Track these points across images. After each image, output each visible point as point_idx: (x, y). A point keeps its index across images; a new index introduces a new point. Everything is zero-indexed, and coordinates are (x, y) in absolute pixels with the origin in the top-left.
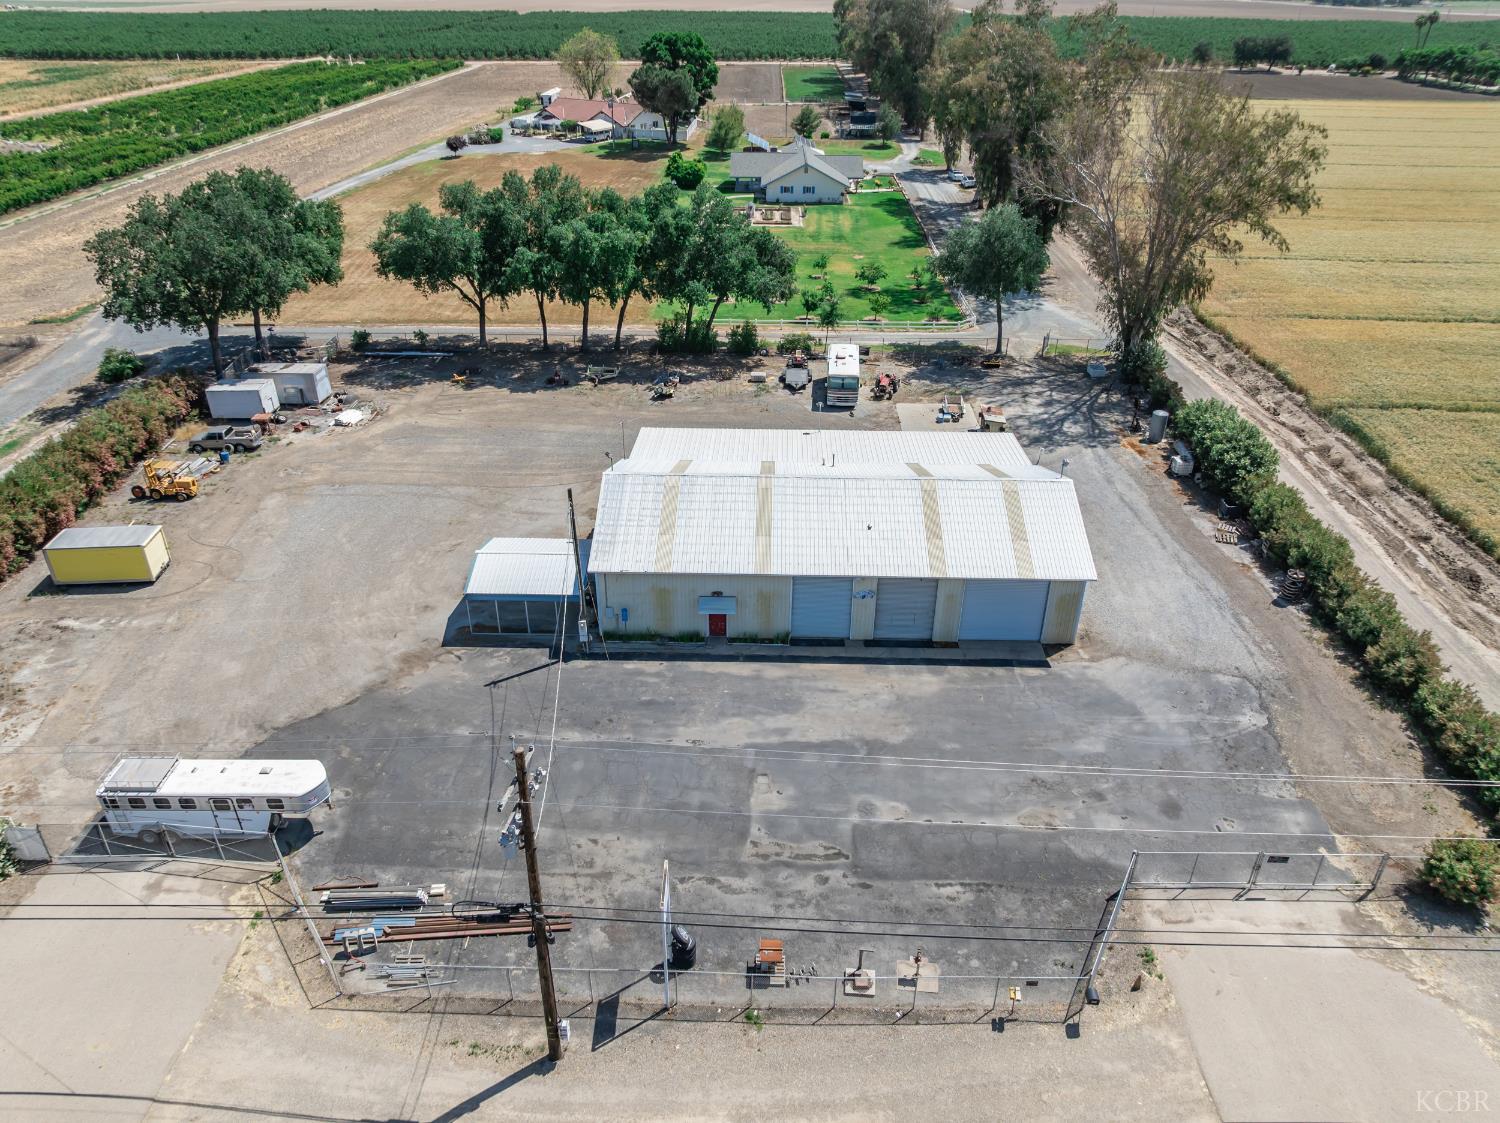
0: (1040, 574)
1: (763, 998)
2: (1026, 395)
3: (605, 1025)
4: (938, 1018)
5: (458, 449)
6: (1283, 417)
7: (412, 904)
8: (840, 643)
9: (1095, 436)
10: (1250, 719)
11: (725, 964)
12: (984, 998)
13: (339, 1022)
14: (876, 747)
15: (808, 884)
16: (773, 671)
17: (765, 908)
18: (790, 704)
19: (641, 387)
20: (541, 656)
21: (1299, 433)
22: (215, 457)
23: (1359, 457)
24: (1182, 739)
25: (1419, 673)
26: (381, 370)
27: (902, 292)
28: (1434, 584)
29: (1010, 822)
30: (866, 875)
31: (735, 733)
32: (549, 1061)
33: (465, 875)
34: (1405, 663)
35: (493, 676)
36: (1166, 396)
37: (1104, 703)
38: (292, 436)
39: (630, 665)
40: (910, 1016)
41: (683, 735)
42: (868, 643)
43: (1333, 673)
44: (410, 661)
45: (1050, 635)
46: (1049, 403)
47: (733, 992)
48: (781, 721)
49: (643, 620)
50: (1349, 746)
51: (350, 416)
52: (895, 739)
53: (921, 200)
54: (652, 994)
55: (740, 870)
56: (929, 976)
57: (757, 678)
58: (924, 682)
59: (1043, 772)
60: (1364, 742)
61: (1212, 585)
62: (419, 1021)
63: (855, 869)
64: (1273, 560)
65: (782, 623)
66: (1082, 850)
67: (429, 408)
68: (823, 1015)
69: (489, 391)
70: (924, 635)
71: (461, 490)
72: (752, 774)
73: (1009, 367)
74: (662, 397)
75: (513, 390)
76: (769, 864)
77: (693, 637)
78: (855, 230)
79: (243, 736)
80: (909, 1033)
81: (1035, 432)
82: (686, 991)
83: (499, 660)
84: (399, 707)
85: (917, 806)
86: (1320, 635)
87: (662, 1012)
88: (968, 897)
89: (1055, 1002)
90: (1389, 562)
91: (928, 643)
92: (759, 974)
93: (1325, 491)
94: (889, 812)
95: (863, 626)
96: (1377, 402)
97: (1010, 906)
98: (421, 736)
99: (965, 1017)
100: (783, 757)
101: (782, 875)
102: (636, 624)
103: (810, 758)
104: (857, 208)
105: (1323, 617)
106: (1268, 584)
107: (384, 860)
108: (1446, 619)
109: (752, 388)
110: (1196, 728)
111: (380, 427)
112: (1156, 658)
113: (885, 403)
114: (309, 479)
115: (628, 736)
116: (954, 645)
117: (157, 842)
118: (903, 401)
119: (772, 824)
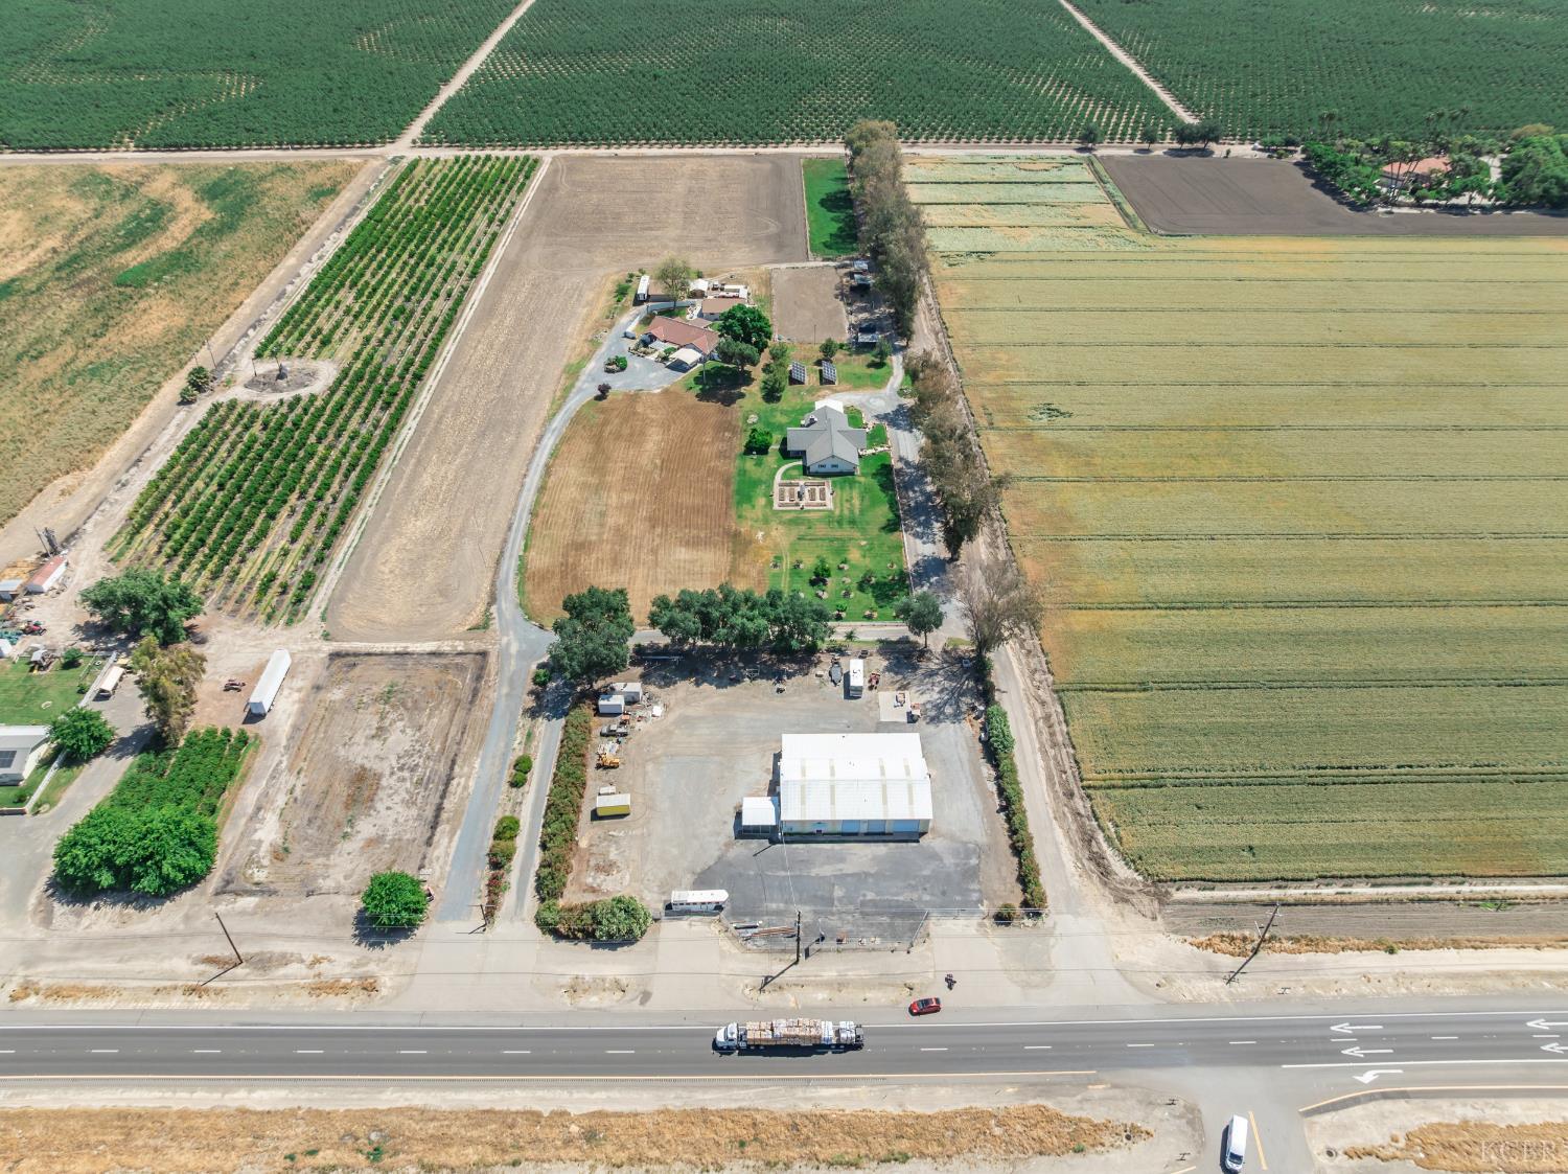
0: (916, 818)
1: (841, 947)
2: (933, 684)
3: (807, 955)
4: (879, 950)
5: (708, 732)
6: (1040, 692)
7: (755, 927)
8: (856, 834)
9: (957, 717)
10: (974, 861)
11: (832, 939)
12: (889, 945)
13: (748, 956)
14: (867, 874)
15: (850, 917)
16: (837, 846)
17: (839, 924)
18: (842, 860)
19: (771, 682)
20: (766, 842)
21: (1043, 703)
22: (615, 739)
23: (1060, 723)
24: (952, 869)
25: (1023, 848)
26: (655, 670)
27: (885, 584)
28: (1056, 798)
29: (901, 898)
30: (864, 914)
31: (827, 871)
32: (796, 963)
33: (766, 918)
34: (1020, 844)
35: (754, 852)
36: (986, 694)
37: (934, 856)
38: (639, 725)
39: (794, 846)
40: (873, 950)
41: (814, 872)
42: (867, 834)
43: (1004, 841)
44: (728, 845)
45: (921, 830)
46: (941, 691)
47: (833, 945)
48: (841, 866)
49: (796, 829)
50: (999, 871)
51: (658, 710)
52: (872, 871)
53: (901, 459)
54: (816, 946)
55: (833, 914)
56: (878, 940)
57: (833, 850)
58: (881, 849)
59: (913, 883)
60: (1004, 869)
61: (979, 803)
62: (766, 956)
63: (861, 913)
64: (1001, 791)
65: (839, 829)
66: (919, 906)
67: (686, 702)
68: (854, 950)
69: (705, 686)
70: (881, 830)
71: (716, 758)
72: (833, 885)
73: (929, 660)
74: (780, 691)
75: (718, 687)
76: (840, 913)
77: (811, 834)
78: (862, 512)
79: (689, 878)
80: (874, 953)
81: (933, 713)
82: (823, 945)
83: (755, 845)
84: (730, 865)
85: (877, 894)
86: (1006, 826)
87: (819, 950)
88: (888, 921)
89: (906, 945)
90: (1045, 787)
91: (883, 834)
92: (840, 941)
93: (1037, 746)
94: (870, 896)
95: (864, 829)
96: (1078, 686)
97: (898, 922)
98: (740, 875)
99: (885, 950)
100: (841, 878)
101: (844, 915)
102: (794, 831)
103: (849, 879)
104: (862, 479)
105: (1009, 820)
106: (998, 802)
107: (746, 915)
108: (1052, 815)
109: (817, 681)
110: (957, 865)
111: (672, 717)
112: (952, 838)
113: (874, 691)
114: (658, 753)
115: (798, 873)
116: (891, 834)
117: (688, 913)
118: (882, 690)
119: (840, 900)
